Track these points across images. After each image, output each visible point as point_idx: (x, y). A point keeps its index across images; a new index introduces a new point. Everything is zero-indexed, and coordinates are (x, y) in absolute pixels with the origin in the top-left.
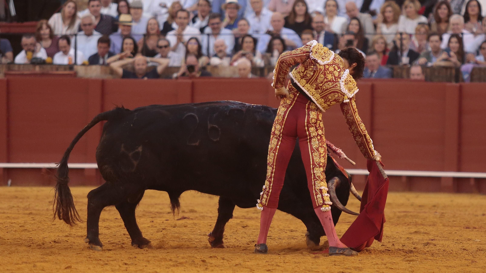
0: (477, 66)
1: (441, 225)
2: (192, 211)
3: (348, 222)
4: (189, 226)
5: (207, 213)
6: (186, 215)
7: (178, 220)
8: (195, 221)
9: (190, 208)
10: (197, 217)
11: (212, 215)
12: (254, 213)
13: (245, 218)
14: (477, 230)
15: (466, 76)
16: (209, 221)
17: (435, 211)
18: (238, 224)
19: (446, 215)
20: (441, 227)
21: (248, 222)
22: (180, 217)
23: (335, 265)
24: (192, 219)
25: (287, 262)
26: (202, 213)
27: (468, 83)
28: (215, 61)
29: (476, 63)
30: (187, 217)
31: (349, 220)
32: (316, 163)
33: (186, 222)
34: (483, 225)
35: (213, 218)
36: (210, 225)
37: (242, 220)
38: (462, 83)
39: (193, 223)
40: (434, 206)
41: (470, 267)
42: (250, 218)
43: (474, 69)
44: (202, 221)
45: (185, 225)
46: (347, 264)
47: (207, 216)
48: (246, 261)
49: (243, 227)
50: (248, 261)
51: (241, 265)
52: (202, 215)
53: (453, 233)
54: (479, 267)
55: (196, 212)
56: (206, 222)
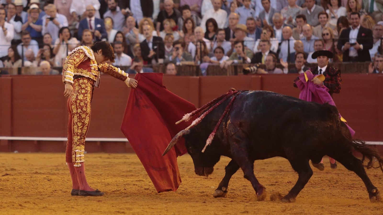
0: (210, 64)
1: (187, 176)
2: (13, 170)
3: (122, 176)
4: (10, 180)
5: (23, 171)
6: (8, 173)
7: (2, 176)
8: (14, 177)
9: (12, 167)
10: (16, 174)
11: (26, 172)
12: (56, 170)
13: (50, 174)
14: (213, 180)
15: (204, 72)
16: (24, 177)
17: (183, 167)
18: (44, 178)
19: (191, 170)
20: (187, 178)
21: (52, 176)
22: (4, 174)
23: (113, 206)
24: (12, 175)
25: (79, 205)
26: (20, 170)
27: (205, 76)
28: (27, 63)
29: (210, 62)
30: (9, 174)
31: (123, 174)
32: (76, 132)
33: (9, 178)
34: (217, 176)
35: (27, 174)
36: (25, 180)
37: (48, 175)
38: (201, 76)
39: (13, 178)
40: (183, 163)
41: (208, 206)
42: (53, 174)
43: (209, 66)
44: (20, 177)
45: (8, 180)
46: (121, 206)
47: (23, 173)
48: (51, 205)
49: (48, 180)
50: (52, 205)
51: (47, 207)
52: (19, 172)
53: (196, 182)
54: (214, 207)
55: (15, 170)
56: (22, 177)
